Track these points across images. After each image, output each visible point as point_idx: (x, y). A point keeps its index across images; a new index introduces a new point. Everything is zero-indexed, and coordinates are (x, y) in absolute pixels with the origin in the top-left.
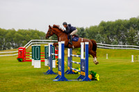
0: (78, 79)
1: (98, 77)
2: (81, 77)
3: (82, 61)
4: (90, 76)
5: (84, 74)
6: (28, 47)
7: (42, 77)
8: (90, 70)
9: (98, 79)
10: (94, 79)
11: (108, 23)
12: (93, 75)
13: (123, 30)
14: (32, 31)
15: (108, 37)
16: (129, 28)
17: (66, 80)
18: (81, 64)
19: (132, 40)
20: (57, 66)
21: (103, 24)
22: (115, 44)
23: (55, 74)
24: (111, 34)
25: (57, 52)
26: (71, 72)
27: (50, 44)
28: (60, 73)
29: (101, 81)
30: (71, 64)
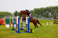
0: (25, 32)
1: (33, 31)
2: (26, 31)
3: (27, 24)
4: (30, 31)
5: (28, 30)
6: (4, 19)
7: (10, 31)
8: (30, 28)
9: (33, 32)
10: (31, 32)
11: (37, 9)
12: (31, 30)
13: (44, 12)
14: (6, 12)
15: (37, 15)
16: (46, 11)
17: (20, 33)
18: (26, 26)
19: (47, 16)
20: (16, 27)
21: (35, 9)
22: (40, 17)
23: (15, 30)
24: (39, 14)
25: (16, 21)
26: (22, 29)
27: (13, 18)
28: (17, 30)
29: (34, 33)
30: (22, 26)
